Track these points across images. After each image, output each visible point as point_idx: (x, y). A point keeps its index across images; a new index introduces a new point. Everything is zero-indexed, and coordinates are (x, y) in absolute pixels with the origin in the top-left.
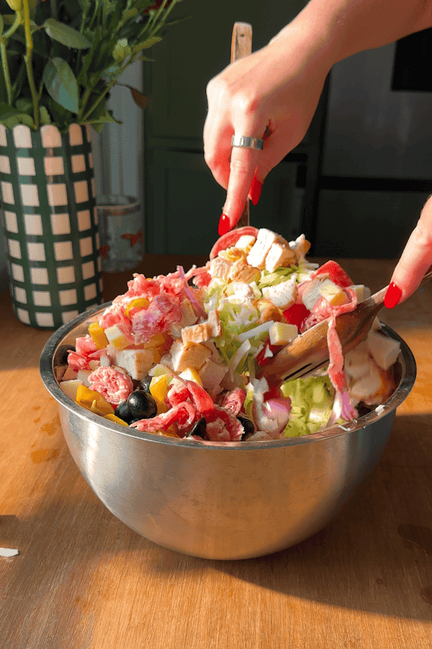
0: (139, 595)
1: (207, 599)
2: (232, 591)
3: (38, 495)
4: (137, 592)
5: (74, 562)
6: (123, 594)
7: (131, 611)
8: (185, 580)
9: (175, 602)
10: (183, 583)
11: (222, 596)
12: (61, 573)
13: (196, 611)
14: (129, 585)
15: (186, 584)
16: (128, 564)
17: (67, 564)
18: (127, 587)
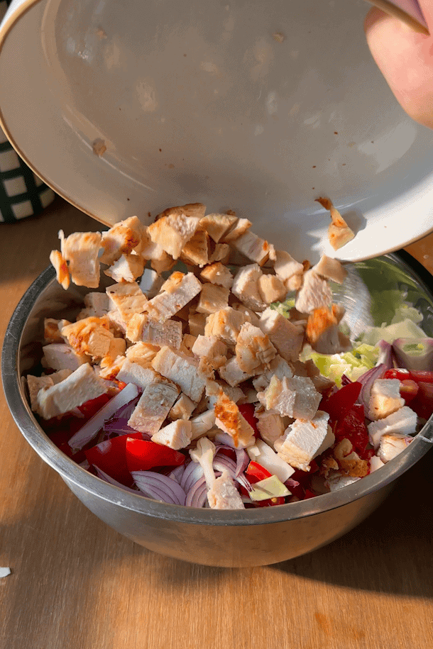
0: (153, 620)
1: (228, 620)
2: (254, 604)
3: (20, 484)
4: (149, 615)
5: (74, 578)
6: (135, 619)
7: (147, 644)
8: (201, 593)
9: (193, 626)
10: (199, 599)
11: (244, 612)
12: (62, 597)
13: (218, 636)
14: (139, 607)
15: (202, 599)
16: (136, 576)
17: (66, 581)
18: (139, 610)
